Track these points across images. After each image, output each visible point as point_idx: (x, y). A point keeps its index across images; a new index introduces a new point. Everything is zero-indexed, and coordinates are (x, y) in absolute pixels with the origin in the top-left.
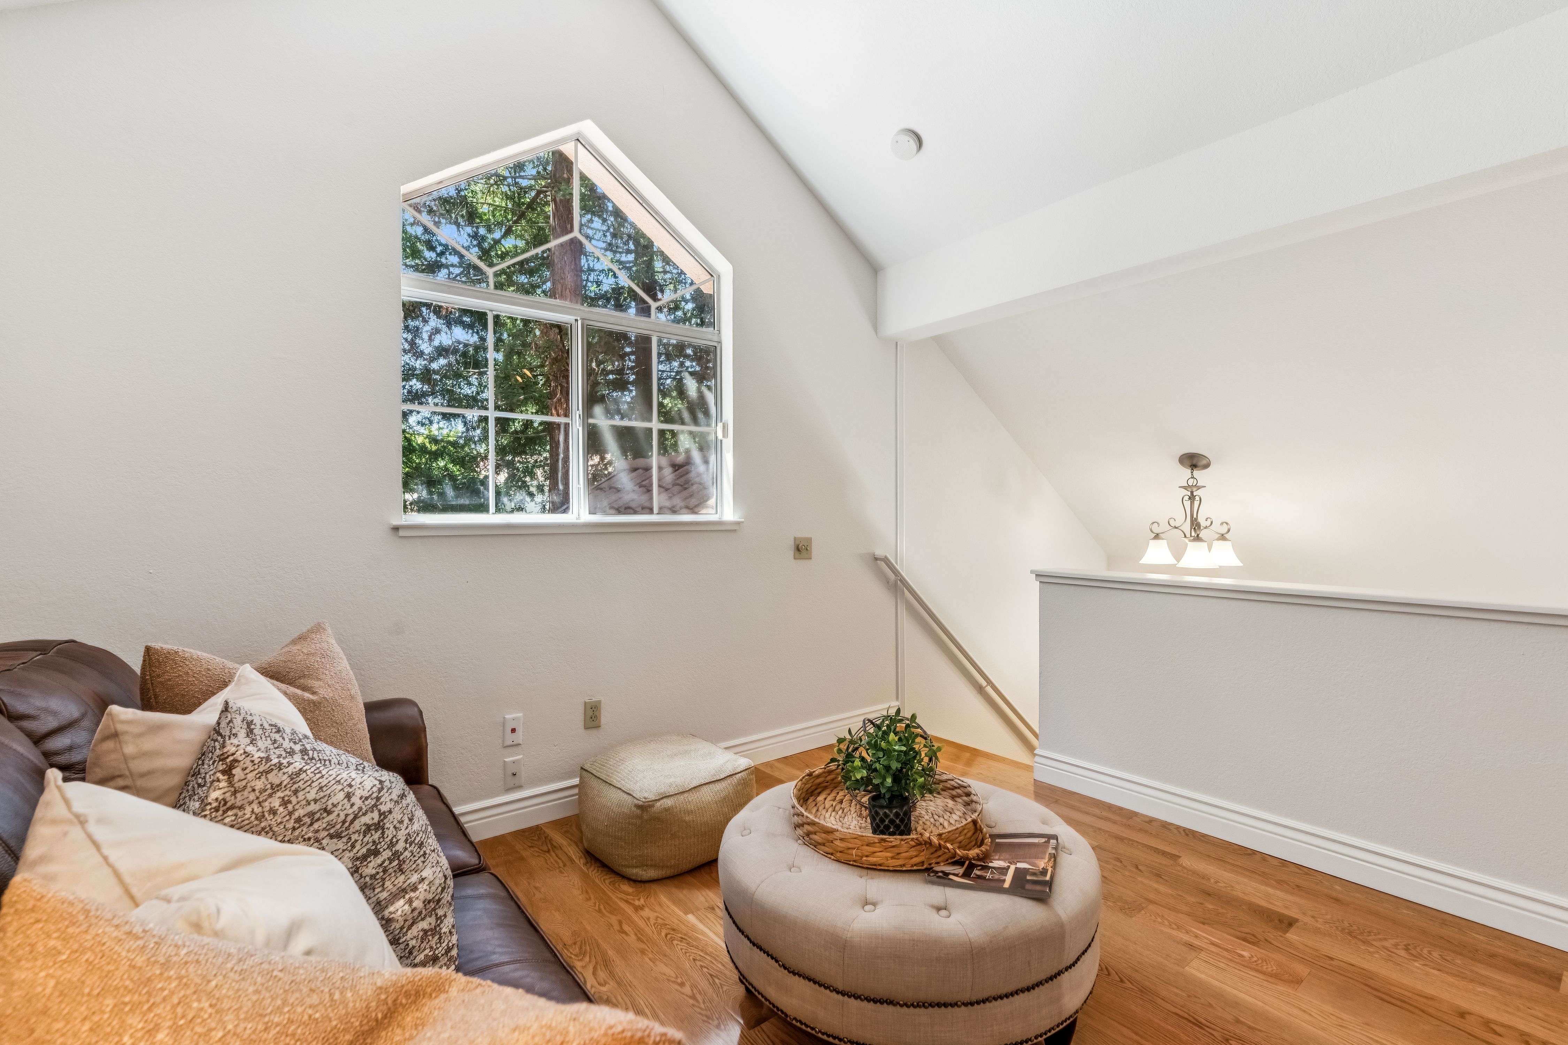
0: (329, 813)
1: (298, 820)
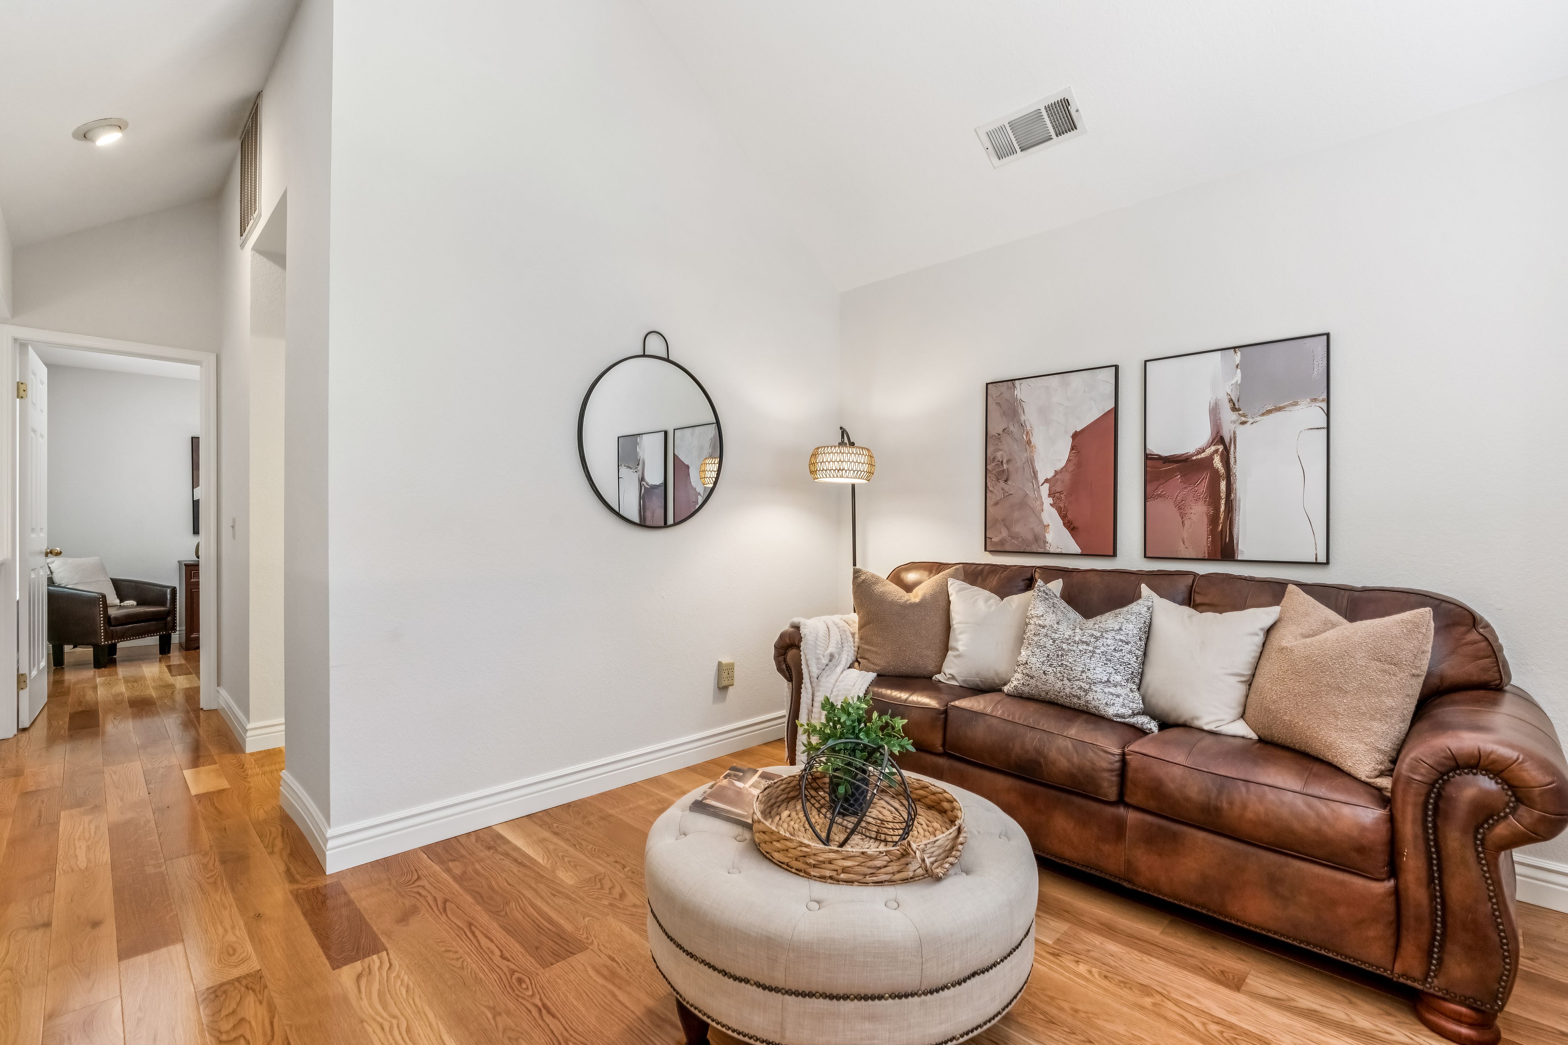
0: (1072, 670)
1: (1062, 664)
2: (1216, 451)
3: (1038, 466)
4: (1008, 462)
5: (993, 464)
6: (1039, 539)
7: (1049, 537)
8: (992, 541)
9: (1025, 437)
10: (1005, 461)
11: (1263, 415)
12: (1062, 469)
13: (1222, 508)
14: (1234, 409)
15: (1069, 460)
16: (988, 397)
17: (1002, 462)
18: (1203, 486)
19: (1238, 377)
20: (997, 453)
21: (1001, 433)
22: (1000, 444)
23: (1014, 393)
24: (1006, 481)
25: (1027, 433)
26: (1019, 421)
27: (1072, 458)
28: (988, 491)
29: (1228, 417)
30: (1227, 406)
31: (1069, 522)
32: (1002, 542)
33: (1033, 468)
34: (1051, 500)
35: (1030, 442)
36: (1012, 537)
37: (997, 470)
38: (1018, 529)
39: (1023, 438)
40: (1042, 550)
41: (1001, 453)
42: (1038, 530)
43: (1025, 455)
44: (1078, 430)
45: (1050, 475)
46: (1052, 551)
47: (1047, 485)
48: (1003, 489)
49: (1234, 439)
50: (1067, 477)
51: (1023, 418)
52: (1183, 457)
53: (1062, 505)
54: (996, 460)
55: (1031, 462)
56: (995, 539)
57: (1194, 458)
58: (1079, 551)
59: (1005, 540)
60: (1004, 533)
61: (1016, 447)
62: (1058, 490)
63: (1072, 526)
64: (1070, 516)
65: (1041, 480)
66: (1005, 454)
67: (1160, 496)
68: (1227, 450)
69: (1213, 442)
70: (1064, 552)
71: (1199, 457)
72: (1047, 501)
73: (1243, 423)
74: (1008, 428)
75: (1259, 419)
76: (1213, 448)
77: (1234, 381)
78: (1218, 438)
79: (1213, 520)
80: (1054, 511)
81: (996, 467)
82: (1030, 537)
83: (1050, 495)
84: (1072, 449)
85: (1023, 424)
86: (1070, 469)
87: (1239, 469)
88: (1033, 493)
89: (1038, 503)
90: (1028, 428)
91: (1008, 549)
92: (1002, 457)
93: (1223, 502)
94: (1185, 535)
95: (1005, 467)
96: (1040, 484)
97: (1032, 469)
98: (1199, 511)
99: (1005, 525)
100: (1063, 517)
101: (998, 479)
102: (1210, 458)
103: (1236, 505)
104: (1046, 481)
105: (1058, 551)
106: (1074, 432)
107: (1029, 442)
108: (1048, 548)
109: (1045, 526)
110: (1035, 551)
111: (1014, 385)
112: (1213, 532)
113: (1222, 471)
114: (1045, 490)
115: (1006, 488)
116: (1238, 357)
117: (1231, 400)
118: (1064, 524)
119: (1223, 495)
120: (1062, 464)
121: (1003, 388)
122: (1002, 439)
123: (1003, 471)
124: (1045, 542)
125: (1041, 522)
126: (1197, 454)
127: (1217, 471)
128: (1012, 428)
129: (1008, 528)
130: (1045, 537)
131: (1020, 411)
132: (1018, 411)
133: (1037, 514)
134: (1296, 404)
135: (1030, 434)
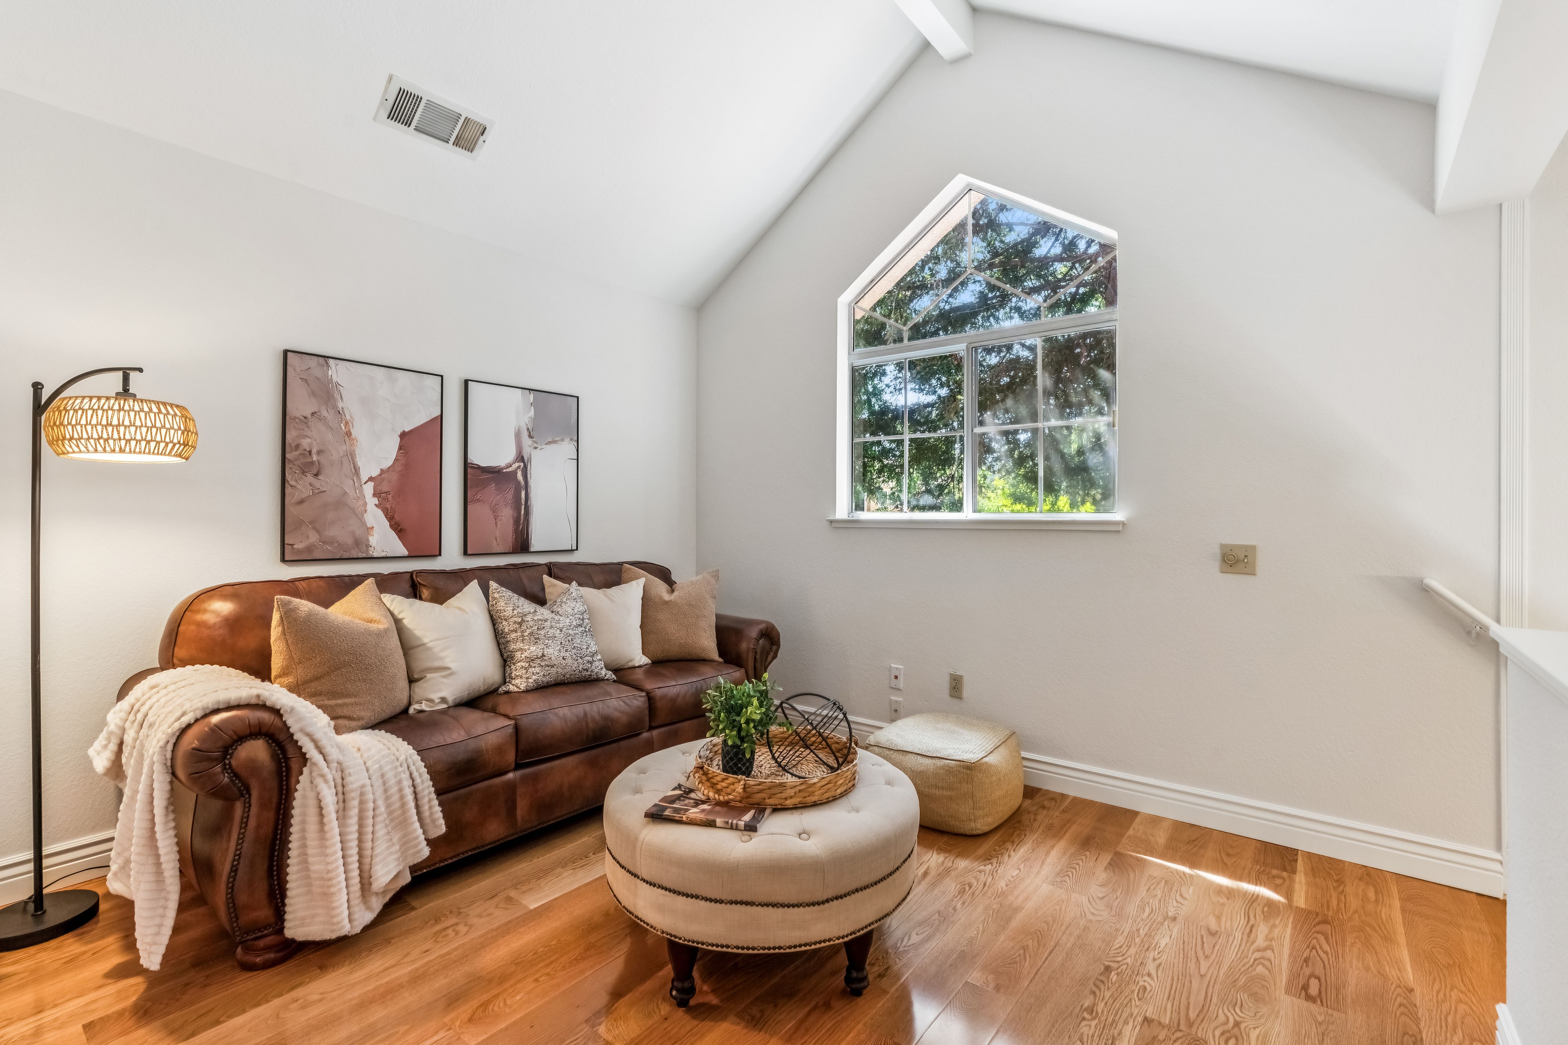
2: (519, 467)
3: (360, 462)
4: (319, 452)
5: (297, 453)
6: (361, 542)
7: (373, 540)
8: (293, 549)
9: (343, 427)
10: (314, 451)
11: (546, 444)
12: (389, 468)
13: (523, 512)
14: (530, 436)
15: (396, 460)
16: (288, 367)
17: (310, 452)
18: (510, 495)
19: (532, 413)
20: (303, 440)
21: (309, 416)
22: (306, 429)
23: (328, 373)
24: (316, 475)
25: (347, 423)
26: (335, 407)
27: (399, 458)
28: (287, 485)
29: (527, 442)
30: (525, 434)
31: (396, 523)
32: (309, 549)
33: (354, 463)
34: (376, 501)
35: (351, 434)
36: (324, 542)
37: (303, 460)
38: (334, 532)
39: (341, 427)
40: (364, 555)
41: (308, 440)
42: (359, 533)
43: (344, 447)
44: (406, 430)
45: (375, 473)
46: (376, 555)
47: (371, 485)
48: (311, 485)
49: (530, 459)
50: (394, 477)
51: (340, 405)
52: (496, 470)
53: (388, 506)
54: (301, 449)
55: (351, 456)
56: (299, 546)
57: (505, 471)
58: (404, 552)
59: (315, 546)
60: (313, 538)
61: (330, 436)
62: (384, 490)
63: (399, 528)
64: (397, 518)
65: (364, 478)
66: (314, 443)
67: (478, 500)
68: (525, 467)
69: (516, 461)
70: (389, 555)
71: (508, 470)
72: (372, 501)
73: (536, 448)
74: (320, 412)
75: (544, 446)
76: (517, 464)
77: (530, 415)
78: (520, 458)
79: (517, 521)
80: (380, 513)
81: (301, 457)
82: (349, 541)
83: (374, 495)
84: (400, 448)
85: (341, 412)
86: (398, 469)
87: (532, 482)
88: (354, 492)
89: (361, 503)
90: (348, 417)
91: (318, 557)
92: (310, 445)
93: (523, 507)
94: (497, 534)
95: (315, 458)
96: (363, 482)
97: (352, 465)
98: (507, 514)
99: (314, 528)
100: (390, 517)
101: (304, 473)
102: (515, 473)
103: (531, 509)
104: (371, 479)
105: (383, 554)
106: (402, 431)
107: (349, 434)
108: (371, 553)
109: (368, 528)
110: (355, 556)
111: (327, 363)
112: (516, 531)
113: (523, 483)
114: (369, 489)
115: (316, 483)
116: (531, 397)
117: (528, 429)
118: (391, 526)
119: (523, 502)
120: (389, 462)
121: (313, 362)
122: (310, 424)
123: (312, 463)
124: (368, 546)
125: (364, 524)
126: (506, 468)
127: (519, 482)
128: (324, 413)
129: (318, 532)
130: (368, 540)
131: (336, 395)
132: (333, 396)
133: (359, 516)
134: (563, 440)
135: (350, 424)
